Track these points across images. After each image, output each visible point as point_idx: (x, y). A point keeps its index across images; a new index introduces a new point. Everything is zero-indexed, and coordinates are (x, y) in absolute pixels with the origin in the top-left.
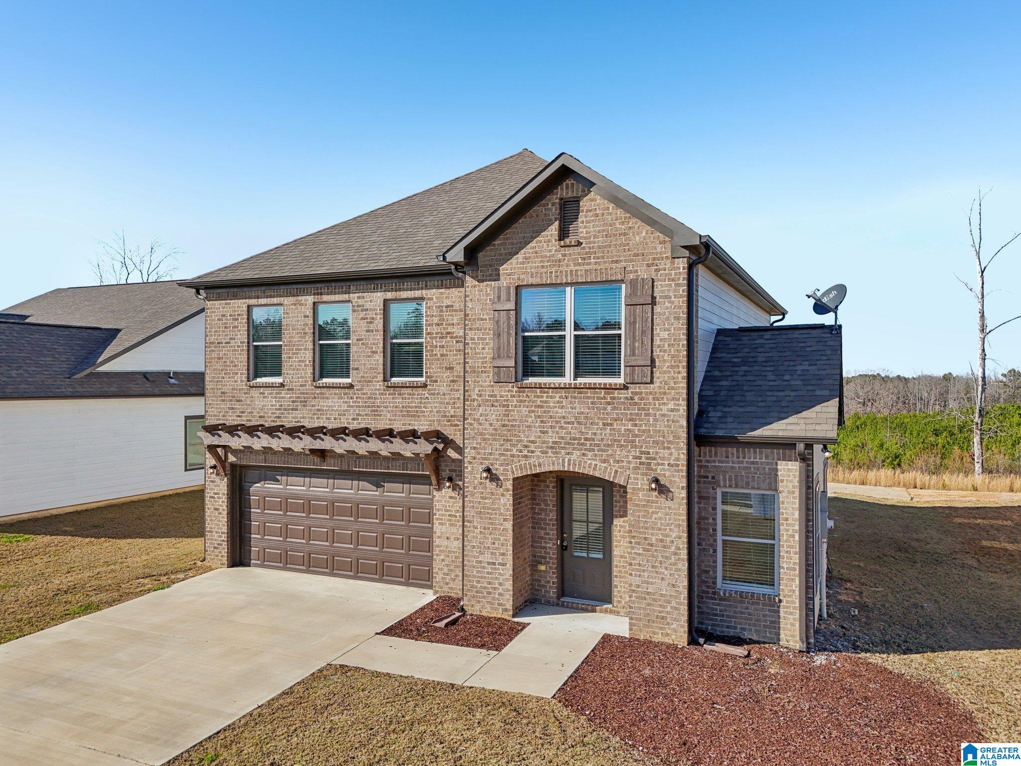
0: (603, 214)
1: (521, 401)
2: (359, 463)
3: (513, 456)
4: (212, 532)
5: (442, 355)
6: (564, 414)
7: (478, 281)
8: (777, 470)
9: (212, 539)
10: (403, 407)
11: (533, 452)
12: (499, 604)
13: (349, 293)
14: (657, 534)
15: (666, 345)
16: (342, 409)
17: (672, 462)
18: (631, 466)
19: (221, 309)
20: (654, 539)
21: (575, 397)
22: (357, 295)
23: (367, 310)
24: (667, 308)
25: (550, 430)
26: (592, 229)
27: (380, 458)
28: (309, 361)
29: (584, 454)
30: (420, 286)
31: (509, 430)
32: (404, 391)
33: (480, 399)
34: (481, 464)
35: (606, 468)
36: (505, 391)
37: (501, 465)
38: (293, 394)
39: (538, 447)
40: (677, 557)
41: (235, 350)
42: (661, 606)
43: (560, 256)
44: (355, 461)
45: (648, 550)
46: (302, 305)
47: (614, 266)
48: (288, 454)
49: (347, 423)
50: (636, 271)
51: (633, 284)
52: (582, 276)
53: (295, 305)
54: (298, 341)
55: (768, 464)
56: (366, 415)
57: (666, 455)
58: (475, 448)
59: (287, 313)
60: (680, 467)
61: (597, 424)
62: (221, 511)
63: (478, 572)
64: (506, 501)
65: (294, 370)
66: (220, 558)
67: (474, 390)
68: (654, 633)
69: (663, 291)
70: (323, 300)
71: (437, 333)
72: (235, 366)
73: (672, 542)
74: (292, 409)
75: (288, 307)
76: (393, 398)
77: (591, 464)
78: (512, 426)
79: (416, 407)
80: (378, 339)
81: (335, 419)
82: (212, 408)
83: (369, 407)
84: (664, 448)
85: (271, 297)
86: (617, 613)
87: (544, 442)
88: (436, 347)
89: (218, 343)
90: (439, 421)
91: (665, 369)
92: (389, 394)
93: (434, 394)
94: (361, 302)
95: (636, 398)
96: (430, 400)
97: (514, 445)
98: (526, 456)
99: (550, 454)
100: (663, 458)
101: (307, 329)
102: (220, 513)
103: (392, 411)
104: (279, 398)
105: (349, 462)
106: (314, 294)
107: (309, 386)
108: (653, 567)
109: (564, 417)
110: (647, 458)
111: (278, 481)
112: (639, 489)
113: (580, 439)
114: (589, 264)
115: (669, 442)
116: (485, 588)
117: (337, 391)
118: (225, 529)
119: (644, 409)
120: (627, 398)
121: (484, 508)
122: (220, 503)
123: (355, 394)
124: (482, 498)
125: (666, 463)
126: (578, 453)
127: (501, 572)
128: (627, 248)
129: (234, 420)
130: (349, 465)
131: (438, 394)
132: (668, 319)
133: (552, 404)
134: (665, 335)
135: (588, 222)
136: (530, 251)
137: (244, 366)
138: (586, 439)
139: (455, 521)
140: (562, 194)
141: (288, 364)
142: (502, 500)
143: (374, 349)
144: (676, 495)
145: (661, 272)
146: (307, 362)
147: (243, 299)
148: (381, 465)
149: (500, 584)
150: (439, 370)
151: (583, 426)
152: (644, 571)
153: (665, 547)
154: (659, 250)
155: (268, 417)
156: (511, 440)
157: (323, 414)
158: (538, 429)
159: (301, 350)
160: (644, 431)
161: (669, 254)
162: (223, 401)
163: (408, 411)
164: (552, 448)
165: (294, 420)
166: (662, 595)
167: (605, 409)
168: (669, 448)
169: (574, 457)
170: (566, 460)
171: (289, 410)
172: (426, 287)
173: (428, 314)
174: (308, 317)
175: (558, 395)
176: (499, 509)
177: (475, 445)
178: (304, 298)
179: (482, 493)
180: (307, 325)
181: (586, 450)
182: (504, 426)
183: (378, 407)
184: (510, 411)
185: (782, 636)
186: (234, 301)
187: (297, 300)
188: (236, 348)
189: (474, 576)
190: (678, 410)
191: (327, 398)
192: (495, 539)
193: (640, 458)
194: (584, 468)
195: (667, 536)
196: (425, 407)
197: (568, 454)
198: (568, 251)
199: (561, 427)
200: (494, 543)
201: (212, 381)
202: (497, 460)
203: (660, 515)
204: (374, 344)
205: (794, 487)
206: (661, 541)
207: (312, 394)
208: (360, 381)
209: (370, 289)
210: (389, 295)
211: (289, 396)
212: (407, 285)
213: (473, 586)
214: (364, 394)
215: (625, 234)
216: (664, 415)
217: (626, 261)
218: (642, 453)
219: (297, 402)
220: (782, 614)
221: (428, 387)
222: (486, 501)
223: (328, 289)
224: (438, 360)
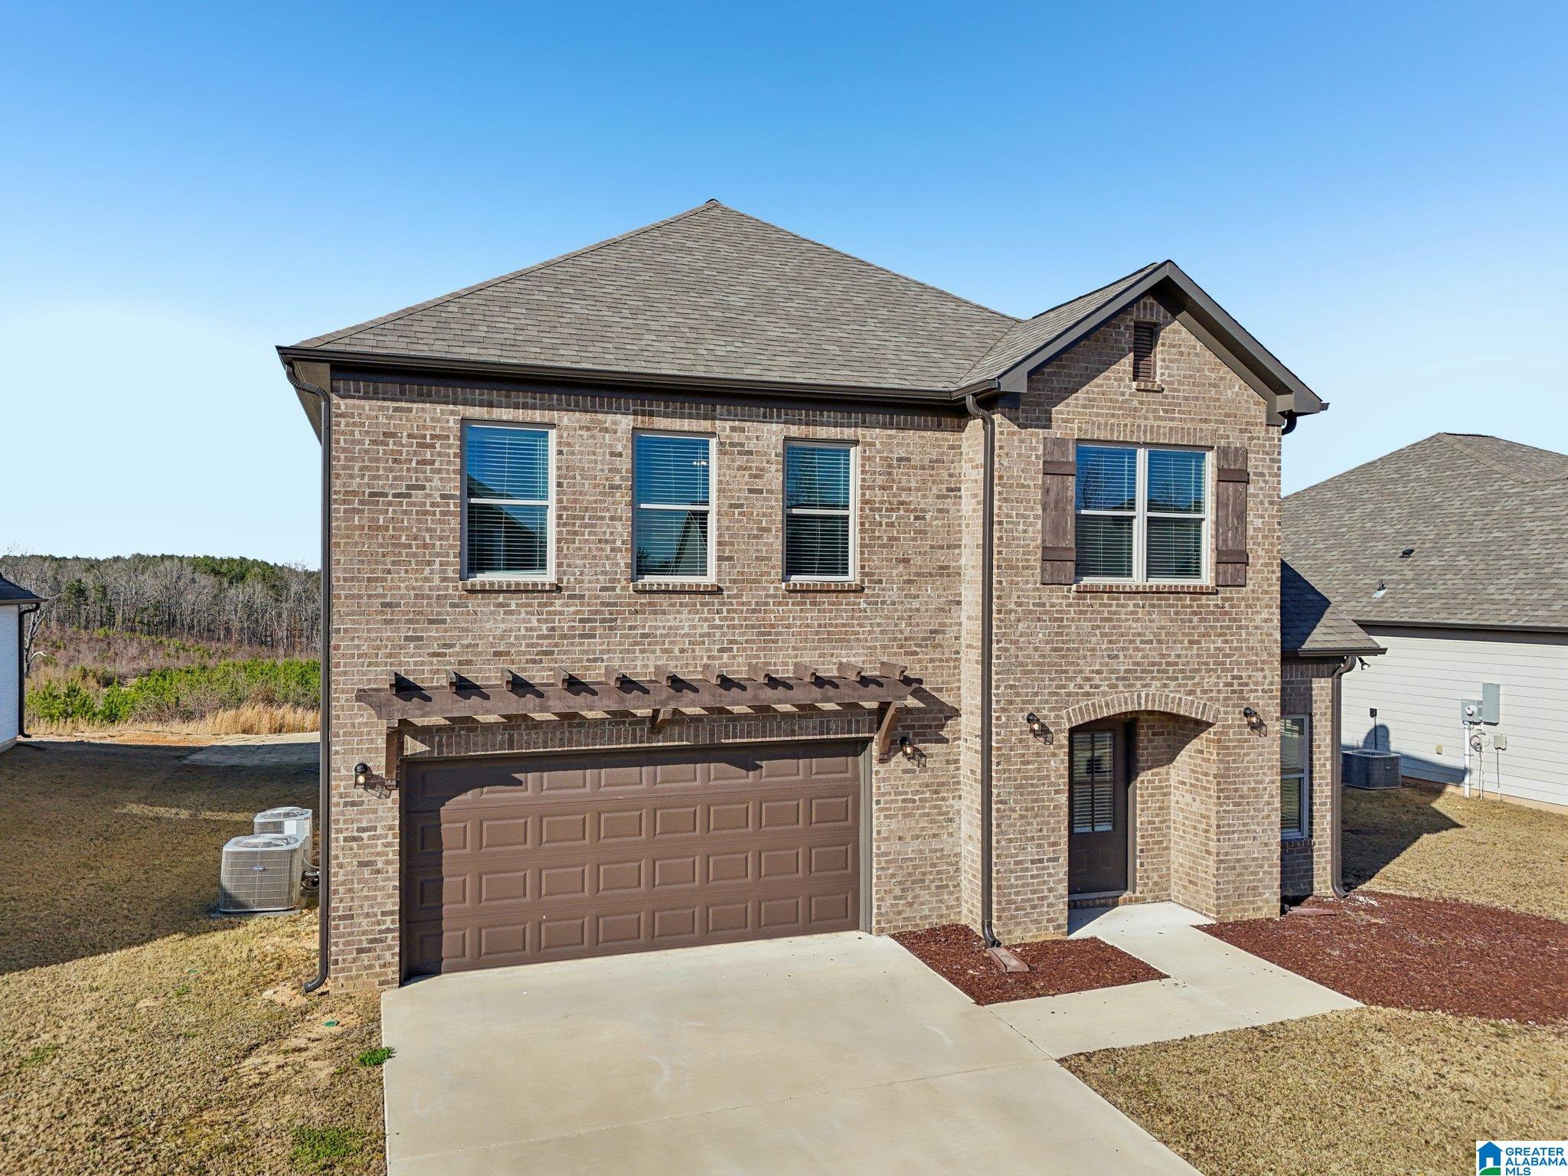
0: (1189, 354)
1: (1081, 612)
2: (735, 728)
3: (1069, 694)
4: (352, 917)
5: (890, 539)
6: (1140, 630)
7: (1018, 426)
8: (1311, 689)
9: (351, 934)
10: (820, 625)
11: (1097, 687)
12: (1049, 921)
13: (714, 418)
14: (1249, 783)
15: (1260, 537)
16: (698, 631)
17: (1266, 687)
18: (1222, 696)
19: (382, 420)
20: (1245, 788)
21: (1153, 606)
22: (729, 424)
23: (750, 453)
24: (1261, 489)
25: (1121, 654)
26: (1175, 372)
27: (775, 717)
28: (623, 542)
29: (1165, 686)
30: (853, 421)
31: (1063, 657)
32: (820, 597)
33: (1020, 609)
34: (1022, 710)
35: (1193, 702)
36: (1058, 597)
37: (1051, 709)
38: (582, 605)
39: (1106, 679)
40: (1270, 807)
41: (425, 513)
42: (1252, 873)
43: (1135, 403)
44: (726, 727)
45: (1239, 804)
46: (606, 430)
47: (1204, 426)
48: (570, 725)
49: (709, 657)
50: (1228, 437)
51: (1223, 453)
52: (1164, 434)
53: (588, 429)
54: (595, 502)
55: (1303, 682)
56: (747, 641)
57: (1260, 679)
58: (1011, 687)
59: (569, 444)
60: (1275, 693)
61: (1182, 642)
62: (380, 865)
63: (1017, 878)
64: (1057, 765)
65: (584, 557)
66: (377, 969)
67: (1010, 596)
68: (1245, 910)
69: (1256, 467)
70: (655, 427)
71: (882, 502)
72: (425, 546)
73: (1265, 789)
74: (582, 636)
75: (572, 433)
76: (802, 611)
77: (1174, 698)
78: (1068, 649)
79: (844, 625)
80: (772, 507)
81: (682, 651)
82: (353, 639)
83: (753, 627)
84: (1257, 670)
85: (525, 406)
86: (1143, 901)
87: (1113, 672)
88: (881, 524)
89: (372, 495)
90: (884, 647)
91: (1258, 567)
92: (793, 604)
93: (876, 603)
94: (736, 437)
95: (1227, 605)
96: (869, 614)
97: (1071, 679)
98: (1087, 694)
99: (1121, 688)
100: (1256, 684)
101: (617, 478)
102: (378, 872)
103: (799, 633)
104: (549, 613)
105: (712, 730)
106: (635, 413)
107: (624, 588)
108: (1245, 825)
109: (1139, 635)
110: (1240, 685)
111: (519, 783)
112: (1229, 726)
113: (1160, 664)
114: (1173, 419)
115: (1263, 662)
116: (1029, 900)
117: (687, 599)
118: (393, 904)
119: (1235, 620)
120: (1216, 606)
121: (1026, 778)
122: (380, 849)
123: (723, 604)
124: (1023, 763)
125: (1260, 688)
126: (1158, 683)
127: (1052, 871)
128: (1217, 404)
129: (422, 663)
130: (712, 735)
131: (883, 603)
132: (1262, 503)
133: (1123, 617)
134: (1258, 523)
135: (1171, 361)
136: (1096, 390)
137: (451, 547)
138: (1168, 664)
139: (913, 809)
140: (1138, 316)
141: (573, 545)
142: (1052, 763)
143: (764, 525)
144: (1270, 728)
145: (1255, 441)
146: (619, 544)
147: (447, 403)
148: (779, 728)
149: (1050, 890)
150: (885, 563)
151: (1164, 646)
152: (1233, 832)
153: (1256, 797)
154: (1253, 413)
155: (519, 653)
156: (1066, 672)
157: (656, 643)
158: (1105, 653)
159: (602, 518)
160: (1236, 649)
161: (1264, 420)
162: (387, 622)
163: (829, 633)
164: (1124, 679)
165: (585, 657)
166: (1254, 859)
167: (1191, 621)
168: (1262, 670)
169: (1152, 690)
170: (1143, 695)
171: (574, 636)
172: (864, 424)
173: (867, 468)
174: (620, 455)
175: (1131, 603)
176: (1048, 777)
177: (1011, 683)
178: (610, 418)
179: (1023, 755)
180: (618, 471)
181: (1168, 678)
182: (1055, 650)
183: (772, 626)
184: (1064, 627)
185: (1316, 885)
186: (420, 405)
187: (592, 421)
188: (428, 508)
189: (1011, 886)
190: (1271, 620)
191: (664, 613)
192: (1043, 823)
193: (1231, 685)
194: (1166, 704)
195: (1261, 782)
196: (861, 625)
197: (1145, 686)
198: (1145, 397)
199: (1137, 649)
200: (1041, 830)
201: (352, 579)
202: (1047, 702)
203: (1252, 756)
204: (764, 515)
205: (1327, 708)
206: (1254, 789)
207: (629, 605)
208: (735, 581)
209: (759, 416)
210: (795, 431)
211: (573, 609)
212: (829, 417)
213: (1010, 902)
214: (743, 604)
215: (1215, 386)
216: (1256, 628)
217: (1217, 421)
218: (1234, 677)
219: (595, 621)
220: (1315, 859)
221: (866, 591)
222: (1030, 767)
223: (667, 407)
224: (883, 546)
